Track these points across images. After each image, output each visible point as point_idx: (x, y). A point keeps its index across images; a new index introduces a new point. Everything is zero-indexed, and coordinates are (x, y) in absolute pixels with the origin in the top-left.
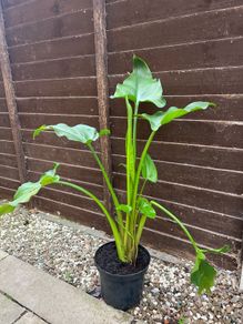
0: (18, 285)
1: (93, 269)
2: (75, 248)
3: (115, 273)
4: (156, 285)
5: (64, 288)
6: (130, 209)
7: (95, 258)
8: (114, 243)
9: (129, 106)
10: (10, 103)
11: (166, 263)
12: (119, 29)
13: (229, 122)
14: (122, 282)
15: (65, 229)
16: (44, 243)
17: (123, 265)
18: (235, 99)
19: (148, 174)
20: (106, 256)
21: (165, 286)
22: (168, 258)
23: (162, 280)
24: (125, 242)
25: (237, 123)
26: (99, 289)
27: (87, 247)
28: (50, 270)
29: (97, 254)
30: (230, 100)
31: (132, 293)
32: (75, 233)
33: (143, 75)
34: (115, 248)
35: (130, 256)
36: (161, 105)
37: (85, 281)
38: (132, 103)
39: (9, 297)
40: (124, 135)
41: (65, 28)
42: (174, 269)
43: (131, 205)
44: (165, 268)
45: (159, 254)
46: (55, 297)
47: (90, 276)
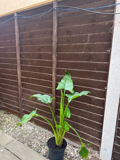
0: (18, 151)
1: (46, 147)
2: (40, 138)
3: (54, 149)
4: (69, 155)
5: (35, 154)
6: (61, 127)
7: (48, 143)
8: (54, 138)
9: (62, 93)
10: (19, 78)
11: (74, 147)
12: (61, 61)
13: (96, 98)
14: (56, 153)
15: (36, 129)
16: (28, 135)
17: (57, 146)
18: (98, 90)
19: (67, 115)
20: (51, 142)
21: (73, 156)
22: (75, 144)
23: (72, 153)
24: (58, 138)
25: (99, 98)
26: (48, 155)
27: (44, 137)
28: (30, 146)
29: (48, 141)
30: (97, 91)
31: (60, 157)
32: (40, 131)
33: (68, 78)
34: (55, 140)
35: (60, 143)
36: (72, 92)
37: (43, 152)
38: (63, 92)
39: (16, 156)
40: (60, 102)
41: (42, 57)
42: (77, 149)
43: (61, 125)
44: (74, 148)
45: (72, 143)
46: (32, 157)
47: (45, 150)
